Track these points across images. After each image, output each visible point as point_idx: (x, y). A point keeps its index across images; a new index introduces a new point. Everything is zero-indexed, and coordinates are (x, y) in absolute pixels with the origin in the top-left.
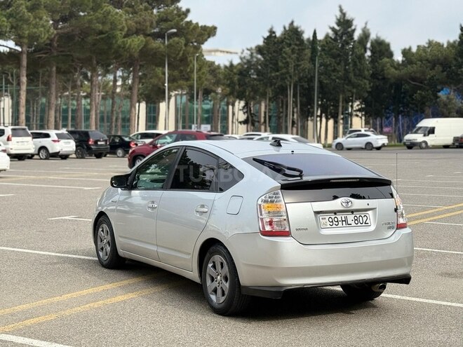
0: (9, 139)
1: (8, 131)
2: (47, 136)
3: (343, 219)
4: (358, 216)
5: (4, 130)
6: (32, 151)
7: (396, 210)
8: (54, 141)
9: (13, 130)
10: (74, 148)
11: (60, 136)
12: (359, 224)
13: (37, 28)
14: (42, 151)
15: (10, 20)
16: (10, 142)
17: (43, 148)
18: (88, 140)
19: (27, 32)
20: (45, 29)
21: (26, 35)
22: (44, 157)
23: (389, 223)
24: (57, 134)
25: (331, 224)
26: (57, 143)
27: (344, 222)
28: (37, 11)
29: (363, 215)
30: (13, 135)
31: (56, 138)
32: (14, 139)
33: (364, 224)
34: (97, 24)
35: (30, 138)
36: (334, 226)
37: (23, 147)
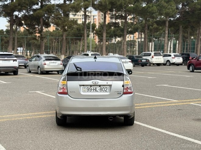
0: (153, 57)
1: (153, 54)
2: (170, 56)
3: (94, 89)
4: (102, 88)
5: (151, 53)
6: (162, 62)
7: (123, 86)
8: (173, 58)
9: (154, 53)
10: (182, 61)
11: (175, 56)
12: (102, 91)
13: (169, 10)
14: (168, 62)
15: (158, 7)
16: (153, 58)
17: (168, 61)
18: (189, 58)
19: (164, 12)
20: (172, 10)
21: (164, 13)
22: (169, 65)
23: (118, 92)
24: (174, 55)
25: (88, 90)
26: (174, 59)
27: (94, 90)
28: (170, 2)
29: (105, 88)
30: (154, 56)
31: (174, 57)
32: (155, 57)
33: (105, 91)
34: (198, 6)
35: (162, 57)
36: (89, 91)
37: (158, 60)
